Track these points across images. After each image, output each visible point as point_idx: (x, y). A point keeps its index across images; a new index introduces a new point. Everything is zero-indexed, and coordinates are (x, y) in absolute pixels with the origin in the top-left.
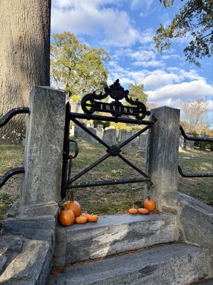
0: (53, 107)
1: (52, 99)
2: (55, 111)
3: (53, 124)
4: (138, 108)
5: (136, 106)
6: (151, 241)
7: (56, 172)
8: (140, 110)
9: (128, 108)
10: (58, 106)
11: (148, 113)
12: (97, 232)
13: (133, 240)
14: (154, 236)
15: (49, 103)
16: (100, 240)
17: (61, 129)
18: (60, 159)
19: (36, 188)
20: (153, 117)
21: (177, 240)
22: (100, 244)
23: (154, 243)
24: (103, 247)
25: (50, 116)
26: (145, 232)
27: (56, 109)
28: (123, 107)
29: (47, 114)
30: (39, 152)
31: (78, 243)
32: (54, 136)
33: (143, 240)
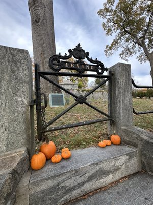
0: (16, 63)
1: (14, 56)
2: (18, 67)
3: (16, 79)
4: (98, 66)
5: (96, 64)
6: (118, 175)
7: (24, 121)
8: (100, 67)
9: (90, 65)
10: (20, 62)
11: (106, 69)
12: (64, 178)
13: (101, 178)
14: (120, 170)
15: (11, 59)
16: (67, 184)
17: (26, 82)
18: (27, 109)
19: (5, 138)
20: (110, 72)
21: (140, 170)
22: (67, 188)
23: (121, 177)
24: (71, 191)
25: (13, 71)
26: (112, 168)
27: (19, 64)
28: (85, 65)
29: (9, 70)
30: (4, 105)
31: (43, 193)
32: (19, 89)
33: (111, 176)
